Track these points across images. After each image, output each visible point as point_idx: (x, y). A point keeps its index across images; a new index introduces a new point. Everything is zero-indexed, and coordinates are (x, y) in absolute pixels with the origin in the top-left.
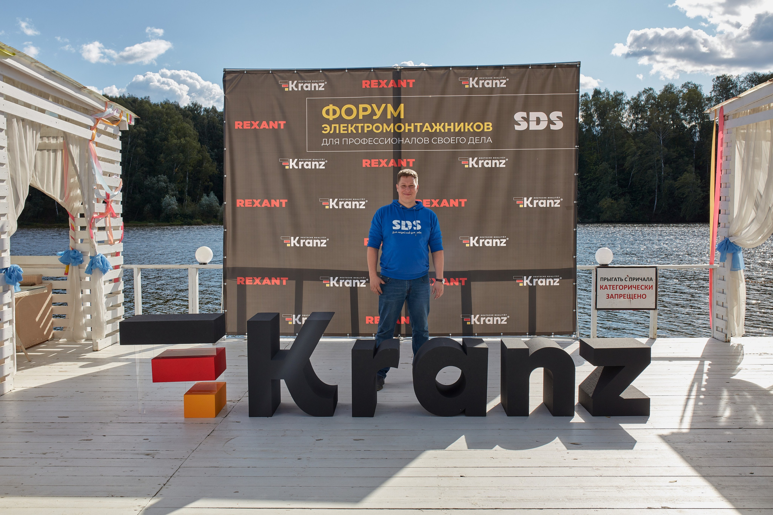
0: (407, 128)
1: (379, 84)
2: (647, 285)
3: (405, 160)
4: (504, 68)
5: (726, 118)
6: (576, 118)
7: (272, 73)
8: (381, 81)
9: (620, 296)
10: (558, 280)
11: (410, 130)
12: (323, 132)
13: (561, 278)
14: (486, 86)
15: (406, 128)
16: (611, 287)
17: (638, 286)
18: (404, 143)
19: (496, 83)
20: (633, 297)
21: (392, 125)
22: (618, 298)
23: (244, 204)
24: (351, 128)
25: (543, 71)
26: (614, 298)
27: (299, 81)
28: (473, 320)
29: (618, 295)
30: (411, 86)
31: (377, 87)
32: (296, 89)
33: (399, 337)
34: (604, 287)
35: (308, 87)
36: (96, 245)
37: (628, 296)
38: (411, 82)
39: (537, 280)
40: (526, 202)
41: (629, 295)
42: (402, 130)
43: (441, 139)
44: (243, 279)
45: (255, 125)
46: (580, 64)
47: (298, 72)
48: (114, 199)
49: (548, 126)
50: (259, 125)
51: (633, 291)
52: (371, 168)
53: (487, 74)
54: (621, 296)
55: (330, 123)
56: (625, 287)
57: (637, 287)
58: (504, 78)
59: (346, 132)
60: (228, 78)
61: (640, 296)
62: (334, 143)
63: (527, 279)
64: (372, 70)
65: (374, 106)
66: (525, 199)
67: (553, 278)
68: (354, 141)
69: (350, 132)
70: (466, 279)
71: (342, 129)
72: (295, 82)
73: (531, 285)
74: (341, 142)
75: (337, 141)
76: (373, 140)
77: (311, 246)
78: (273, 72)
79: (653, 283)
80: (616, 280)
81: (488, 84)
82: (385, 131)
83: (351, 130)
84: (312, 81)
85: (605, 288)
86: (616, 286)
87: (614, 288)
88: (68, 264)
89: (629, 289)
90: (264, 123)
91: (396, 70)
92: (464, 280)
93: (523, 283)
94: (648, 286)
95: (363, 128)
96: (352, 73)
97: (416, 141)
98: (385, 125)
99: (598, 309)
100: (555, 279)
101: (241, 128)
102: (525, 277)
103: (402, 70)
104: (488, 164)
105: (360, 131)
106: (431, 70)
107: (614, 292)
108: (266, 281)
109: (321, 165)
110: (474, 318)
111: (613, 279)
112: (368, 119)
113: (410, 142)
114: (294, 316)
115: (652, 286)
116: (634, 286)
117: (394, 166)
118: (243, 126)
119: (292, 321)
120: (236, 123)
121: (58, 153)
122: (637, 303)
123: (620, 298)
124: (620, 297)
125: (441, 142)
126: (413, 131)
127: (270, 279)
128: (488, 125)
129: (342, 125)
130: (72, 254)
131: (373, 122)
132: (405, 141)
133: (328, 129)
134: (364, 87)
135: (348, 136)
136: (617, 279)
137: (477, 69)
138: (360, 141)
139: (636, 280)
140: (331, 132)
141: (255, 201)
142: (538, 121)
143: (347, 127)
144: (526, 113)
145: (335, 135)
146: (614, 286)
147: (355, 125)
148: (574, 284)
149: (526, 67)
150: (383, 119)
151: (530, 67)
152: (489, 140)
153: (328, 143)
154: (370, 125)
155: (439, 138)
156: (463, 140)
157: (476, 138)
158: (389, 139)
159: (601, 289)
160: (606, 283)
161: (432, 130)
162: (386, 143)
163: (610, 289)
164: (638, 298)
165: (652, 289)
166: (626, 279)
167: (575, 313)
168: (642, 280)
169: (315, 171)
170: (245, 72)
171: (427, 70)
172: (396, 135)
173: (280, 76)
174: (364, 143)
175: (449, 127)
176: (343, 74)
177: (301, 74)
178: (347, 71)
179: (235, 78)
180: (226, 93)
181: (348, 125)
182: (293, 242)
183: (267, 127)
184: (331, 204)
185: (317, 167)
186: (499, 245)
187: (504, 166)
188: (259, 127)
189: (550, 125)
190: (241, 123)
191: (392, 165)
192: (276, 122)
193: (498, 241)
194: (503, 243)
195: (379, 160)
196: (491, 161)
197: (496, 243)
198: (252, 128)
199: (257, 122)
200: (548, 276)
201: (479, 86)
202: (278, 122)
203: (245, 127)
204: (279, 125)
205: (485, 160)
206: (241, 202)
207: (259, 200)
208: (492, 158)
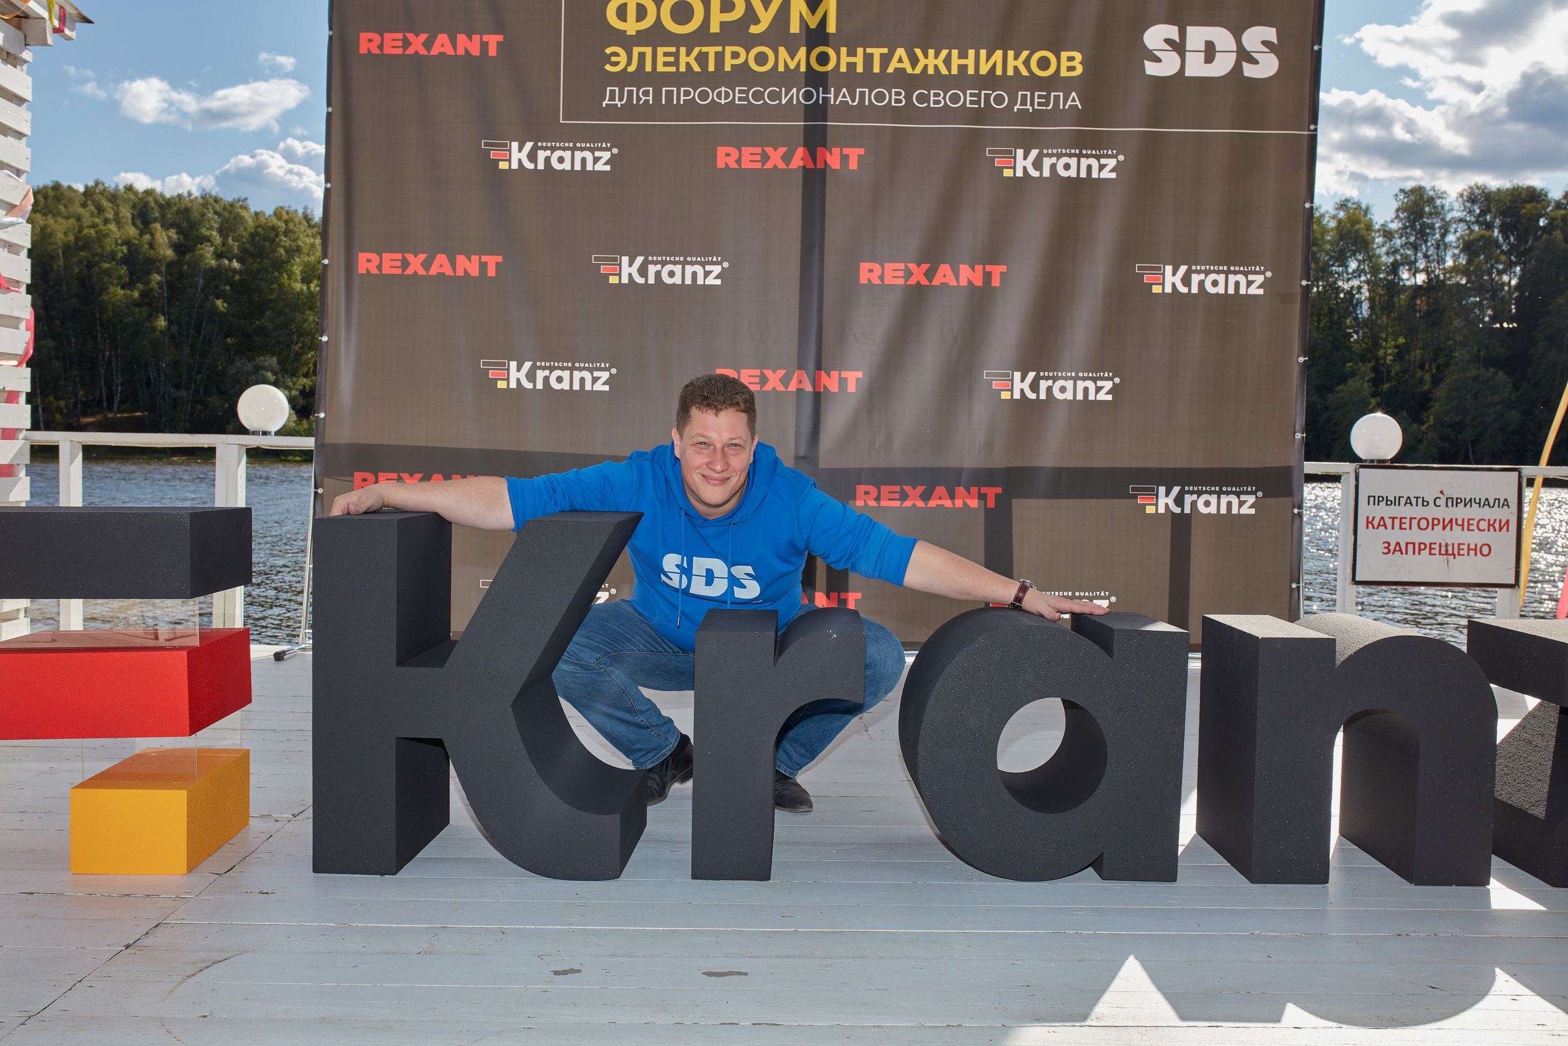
0: (845, 59)
2: (1495, 520)
3: (836, 151)
6: (1316, 47)
9: (1420, 548)
10: (1251, 499)
11: (852, 66)
12: (608, 67)
13: (1260, 494)
15: (840, 60)
16: (1397, 522)
17: (1469, 520)
18: (835, 101)
20: (1456, 552)
21: (803, 50)
22: (1414, 553)
23: (379, 267)
24: (688, 59)
26: (1404, 551)
29: (1414, 544)
34: (1376, 523)
37: (1443, 549)
39: (1195, 497)
40: (1169, 279)
41: (1443, 544)
43: (938, 95)
45: (417, 43)
48: (14, 240)
49: (1237, 68)
50: (428, 45)
51: (1455, 536)
52: (740, 174)
54: (1422, 546)
55: (627, 42)
56: (1433, 523)
57: (1466, 525)
59: (673, 69)
61: (1475, 550)
62: (639, 99)
63: (1167, 495)
66: (1169, 269)
67: (1238, 494)
68: (695, 94)
69: (683, 69)
70: (998, 490)
71: (661, 60)
73: (1177, 510)
74: (657, 96)
75: (646, 93)
76: (747, 92)
77: (567, 387)
79: (1510, 514)
80: (1411, 503)
82: (781, 69)
83: (688, 64)
85: (1379, 525)
86: (1411, 519)
87: (1403, 526)
89: (1444, 528)
90: (443, 38)
92: (992, 492)
93: (1156, 505)
94: (1497, 522)
95: (720, 57)
97: (870, 96)
98: (781, 50)
99: (1358, 583)
100: (1243, 498)
101: (376, 51)
102: (1162, 490)
104: (1070, 167)
105: (711, 68)
107: (1403, 537)
109: (600, 161)
111: (1403, 501)
112: (735, 33)
113: (853, 101)
115: (1507, 522)
116: (1460, 522)
117: (804, 167)
118: (381, 47)
120: (363, 36)
122: (1465, 569)
123: (1419, 554)
124: (1420, 550)
125: (939, 102)
126: (860, 69)
128: (1071, 59)
129: (661, 50)
131: (749, 42)
132: (839, 97)
133: (623, 58)
135: (676, 79)
138: (712, 95)
139: (1465, 505)
140: (631, 69)
141: (410, 256)
142: (1210, 52)
143: (676, 55)
144: (1176, 28)
145: (640, 78)
146: (1403, 521)
147: (697, 50)
148: (1296, 511)
150: (778, 34)
152: (1074, 100)
153: (621, 99)
154: (741, 51)
155: (932, 92)
156: (999, 100)
157: (1036, 93)
158: (795, 90)
159: (1367, 528)
160: (1383, 511)
161: (914, 68)
162: (784, 102)
163: (1393, 528)
164: (1468, 554)
165: (1508, 530)
166: (1438, 502)
167: (1296, 593)
168: (1482, 505)
169: (584, 176)
172: (814, 79)
174: (723, 102)
175: (963, 62)
181: (678, 50)
182: (516, 375)
183: (450, 51)
184: (626, 270)
185: (589, 167)
186: (1091, 397)
187: (1113, 175)
188: (429, 50)
189: (1243, 63)
190: (376, 37)
191: (801, 163)
192: (476, 38)
193: (1090, 384)
194: (1103, 391)
195: (763, 150)
196: (1076, 159)
197: (1086, 390)
198: (406, 53)
199: (423, 37)
200: (1224, 489)
202: (481, 38)
203: (387, 50)
204: (484, 45)
205: (1059, 157)
206: (369, 260)
207: (422, 256)
208: (1081, 151)
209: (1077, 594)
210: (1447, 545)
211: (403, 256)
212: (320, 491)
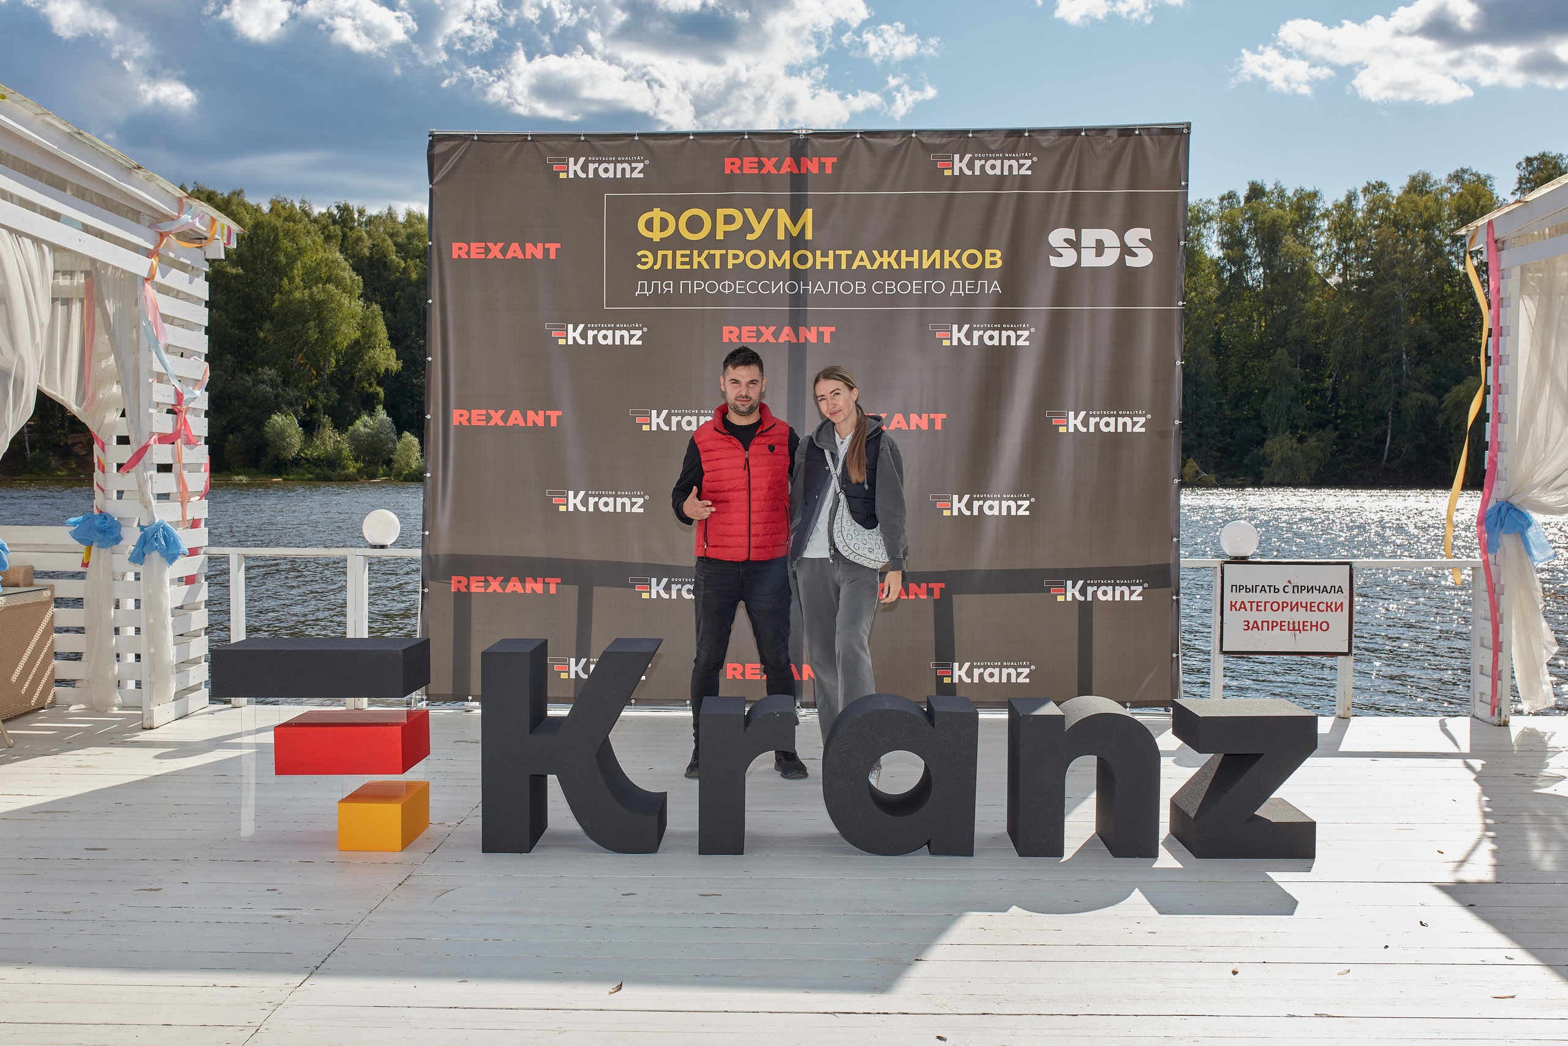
0: (819, 259)
1: (761, 165)
2: (1332, 603)
3: (814, 329)
4: (1026, 134)
5: (1500, 245)
7: (532, 140)
8: (764, 160)
9: (1273, 625)
10: (1139, 589)
11: (825, 265)
12: (639, 266)
13: (1146, 585)
14: (990, 172)
15: (816, 260)
16: (1254, 605)
17: (1311, 603)
18: (812, 291)
19: (1011, 167)
20: (1301, 628)
21: (787, 253)
22: (1268, 630)
23: (469, 420)
24: (699, 259)
25: (1110, 141)
26: (1260, 628)
27: (590, 158)
28: (957, 673)
29: (1268, 622)
30: (829, 170)
31: (756, 171)
32: (583, 176)
33: (798, 708)
34: (1238, 606)
35: (609, 171)
36: (154, 502)
37: (1291, 626)
38: (829, 162)
39: (1095, 588)
40: (1072, 422)
41: (1291, 622)
42: (809, 264)
43: (891, 285)
44: (464, 579)
45: (495, 250)
46: (1189, 129)
47: (587, 138)
48: (192, 405)
49: (1121, 260)
50: (504, 251)
51: (1301, 615)
53: (993, 147)
54: (1275, 624)
55: (653, 247)
56: (1283, 606)
57: (1309, 607)
58: (1026, 155)
59: (688, 267)
60: (439, 149)
61: (1317, 626)
62: (662, 290)
63: (1074, 587)
64: (746, 137)
65: (749, 212)
67: (1129, 586)
68: (705, 286)
69: (695, 267)
70: (943, 585)
71: (679, 260)
72: (582, 160)
73: (1082, 599)
74: (676, 287)
75: (668, 286)
76: (745, 285)
77: (612, 510)
78: (534, 138)
79: (1344, 598)
80: (1265, 590)
81: (993, 167)
82: (771, 267)
83: (699, 263)
84: (616, 159)
85: (1240, 608)
86: (1265, 603)
87: (1259, 608)
88: (89, 545)
89: (1292, 609)
90: (515, 246)
92: (937, 587)
93: (1065, 595)
94: (1334, 604)
95: (724, 258)
96: (705, 141)
97: (839, 288)
98: (771, 252)
99: (1225, 653)
100: (1132, 588)
101: (465, 256)
102: (1069, 583)
103: (809, 137)
104: (993, 338)
105: (717, 266)
106: (871, 137)
107: (1259, 617)
108: (514, 586)
109: (634, 338)
110: (960, 669)
111: (1259, 589)
112: (736, 240)
113: (826, 291)
114: (573, 661)
115: (1342, 603)
116: (1304, 605)
117: (789, 341)
119: (569, 672)
120: (455, 245)
121: (74, 307)
122: (1309, 641)
123: (1272, 630)
124: (1273, 627)
125: (892, 290)
126: (831, 267)
127: (523, 581)
128: (993, 255)
129: (679, 253)
130: (97, 522)
131: (746, 247)
132: (814, 288)
133: (650, 260)
134: (727, 171)
135: (690, 274)
136: (1267, 589)
137: (970, 135)
138: (718, 287)
139: (1308, 592)
140: (656, 267)
141: (492, 412)
142: (1100, 248)
143: (691, 256)
144: (1073, 230)
145: (663, 274)
146: (1259, 604)
147: (706, 252)
148: (1175, 598)
149: (1075, 132)
150: (768, 240)
151: (1083, 134)
152: (996, 287)
153: (649, 290)
154: (741, 254)
155: (887, 282)
156: (938, 287)
157: (967, 282)
158: (781, 283)
159: (1231, 610)
160: (1243, 596)
161: (872, 265)
162: (773, 292)
163: (1251, 610)
164: (1311, 630)
165: (1342, 611)
166: (1286, 589)
167: (1175, 662)
168: (1321, 591)
169: (621, 351)
170: (476, 138)
171: (863, 136)
172: (796, 275)
173: (549, 148)
174: (727, 292)
175: (910, 259)
176: (683, 144)
177: (594, 143)
178: (691, 137)
179: (454, 149)
180: (434, 182)
181: (692, 253)
182: (573, 501)
183: (521, 256)
184: (655, 420)
185: (626, 342)
186: (1013, 513)
188: (504, 256)
189: (1126, 256)
190: (464, 246)
191: (787, 339)
192: (540, 245)
193: (1012, 504)
194: (1022, 508)
195: (758, 328)
196: (998, 332)
197: (1009, 508)
198: (487, 258)
199: (500, 245)
200: (1118, 582)
201: (973, 172)
202: (544, 246)
203: (473, 256)
204: (546, 251)
205: (985, 330)
206: (461, 415)
207: (501, 412)
208: (1001, 326)
209: (1005, 664)
211: (487, 412)
212: (426, 590)
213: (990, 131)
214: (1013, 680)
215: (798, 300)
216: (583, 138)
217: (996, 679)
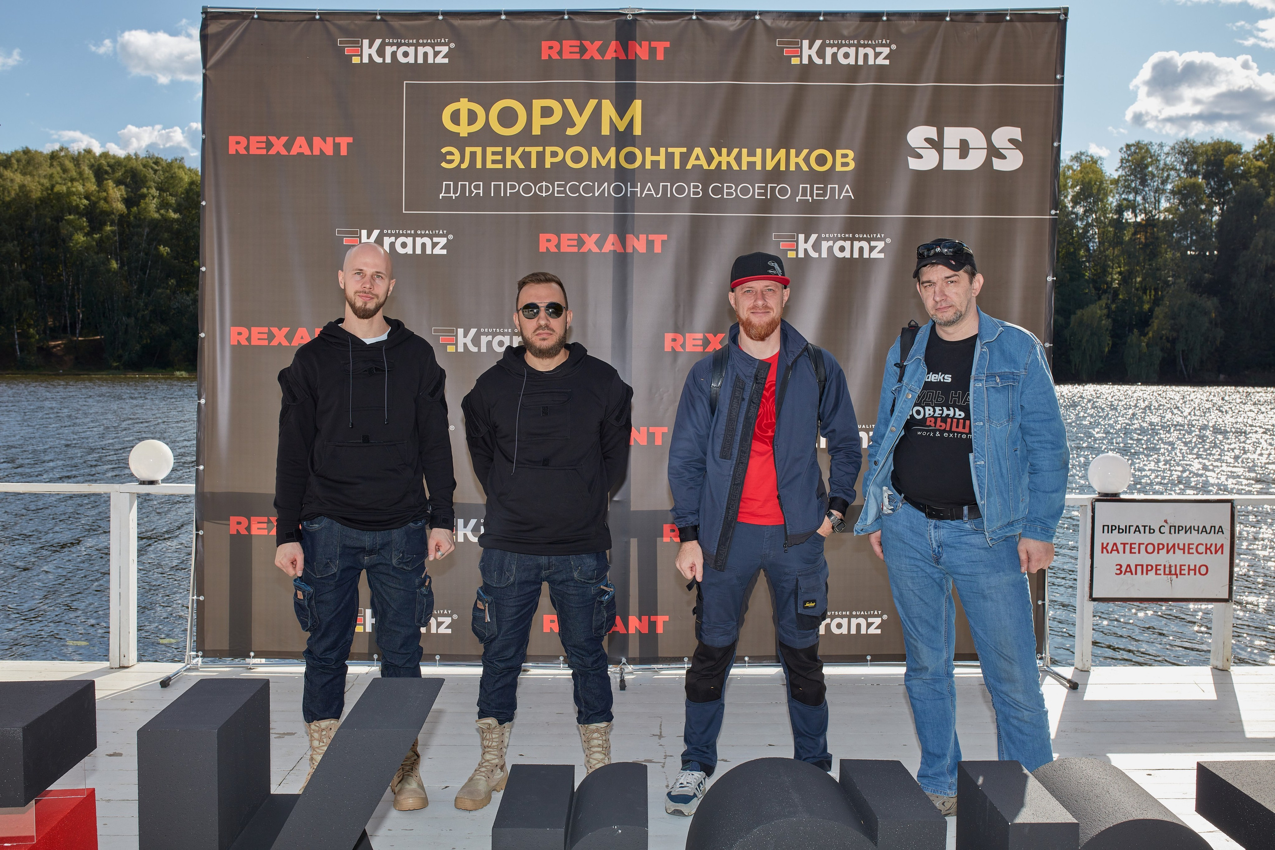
0: (649, 158)
1: (583, 50)
2: (1211, 545)
3: (643, 237)
4: (885, 18)
6: (1055, 144)
7: (320, 19)
8: (587, 43)
9: (1147, 569)
11: (655, 164)
12: (444, 165)
14: (843, 61)
15: (645, 158)
16: (1127, 547)
17: (1189, 545)
18: (641, 194)
19: (866, 56)
20: (1178, 572)
21: (613, 150)
22: (1142, 573)
23: (249, 339)
24: (513, 158)
25: (978, 28)
26: (1134, 572)
27: (387, 41)
29: (1142, 566)
30: (660, 56)
31: (577, 56)
32: (379, 60)
33: (624, 664)
34: (1109, 548)
35: (409, 54)
37: (1167, 570)
38: (661, 46)
42: (638, 164)
43: (731, 188)
44: (244, 520)
45: (278, 145)
46: (1066, 15)
47: (385, 18)
49: (988, 163)
50: (288, 146)
51: (1177, 558)
52: (560, 256)
53: (845, 33)
54: (1150, 568)
55: (460, 143)
56: (1158, 548)
57: (1187, 549)
58: (884, 42)
59: (500, 166)
60: (213, 29)
61: (1195, 570)
62: (471, 192)
64: (566, 17)
65: (569, 103)
68: (519, 188)
69: (509, 166)
71: (490, 158)
72: (378, 42)
74: (486, 189)
75: (477, 187)
76: (564, 186)
78: (323, 16)
79: (1224, 539)
80: (1139, 531)
81: (846, 55)
82: (594, 166)
83: (513, 162)
84: (418, 41)
85: (1112, 550)
86: (1140, 544)
87: (1133, 551)
89: (1168, 552)
90: (301, 141)
91: (623, 18)
94: (1213, 546)
95: (541, 156)
96: (518, 22)
97: (672, 190)
98: (594, 149)
99: (1094, 600)
101: (243, 152)
103: (639, 18)
104: (844, 249)
105: (534, 165)
106: (708, 19)
107: (1133, 560)
109: (438, 246)
111: (1133, 529)
112: (555, 135)
113: (657, 194)
115: (1222, 546)
116: (1181, 546)
117: (615, 251)
118: (247, 148)
119: (363, 626)
120: (232, 139)
122: (1186, 586)
123: (1147, 574)
124: (1147, 571)
125: (731, 194)
126: (662, 166)
128: (845, 156)
129: (489, 150)
131: (566, 143)
132: (644, 190)
133: (457, 157)
134: (544, 57)
135: (503, 175)
136: (1142, 529)
137: (821, 18)
138: (535, 189)
140: (464, 166)
141: (273, 330)
142: (964, 149)
143: (503, 154)
144: (935, 129)
145: (472, 173)
147: (521, 150)
149: (938, 16)
150: (591, 136)
151: (948, 19)
152: (847, 192)
153: (455, 193)
154: (560, 151)
155: (725, 185)
156: (783, 191)
157: (815, 186)
158: (606, 184)
159: (1102, 552)
160: (1116, 538)
161: (709, 164)
162: (596, 195)
163: (1124, 552)
164: (1189, 574)
165: (1222, 553)
166: (1163, 530)
167: (1042, 610)
168: (1200, 532)
169: (423, 259)
170: (256, 16)
171: (700, 17)
172: (622, 175)
173: (340, 28)
174: (544, 195)
175: (752, 159)
176: (494, 25)
177: (391, 23)
178: (503, 17)
179: (230, 30)
180: (208, 66)
181: (504, 150)
183: (307, 152)
184: (461, 340)
185: (429, 251)
186: (864, 446)
187: (882, 256)
188: (289, 151)
189: (993, 159)
190: (243, 140)
191: (612, 248)
192: (330, 140)
193: (864, 435)
195: (579, 236)
196: (849, 242)
198: (269, 153)
199: (284, 139)
201: (824, 61)
202: (334, 140)
203: (253, 151)
204: (337, 146)
205: (835, 240)
206: (240, 334)
207: (285, 330)
208: (854, 236)
209: (854, 613)
210: (1170, 566)
211: (269, 329)
212: (201, 533)
213: (843, 15)
214: (863, 631)
215: (624, 204)
216: (379, 17)
217: (844, 631)
